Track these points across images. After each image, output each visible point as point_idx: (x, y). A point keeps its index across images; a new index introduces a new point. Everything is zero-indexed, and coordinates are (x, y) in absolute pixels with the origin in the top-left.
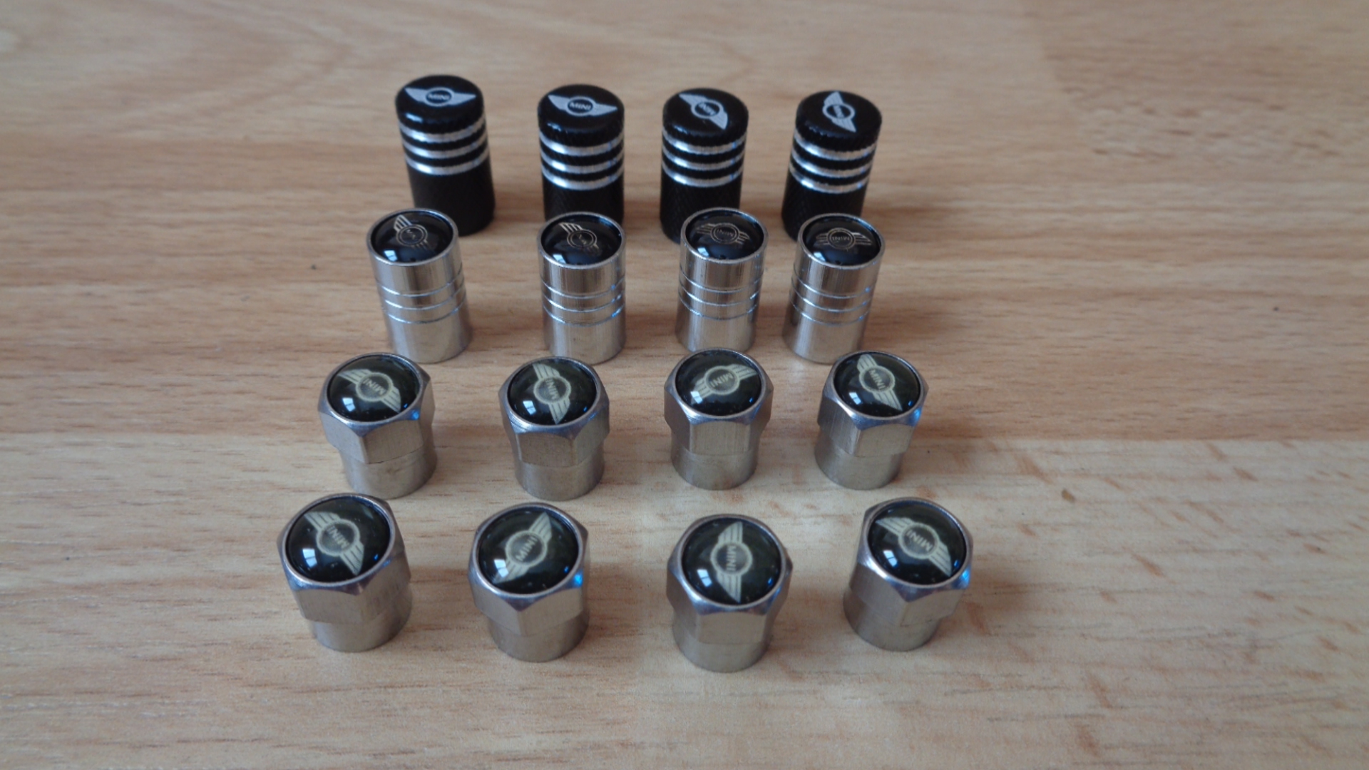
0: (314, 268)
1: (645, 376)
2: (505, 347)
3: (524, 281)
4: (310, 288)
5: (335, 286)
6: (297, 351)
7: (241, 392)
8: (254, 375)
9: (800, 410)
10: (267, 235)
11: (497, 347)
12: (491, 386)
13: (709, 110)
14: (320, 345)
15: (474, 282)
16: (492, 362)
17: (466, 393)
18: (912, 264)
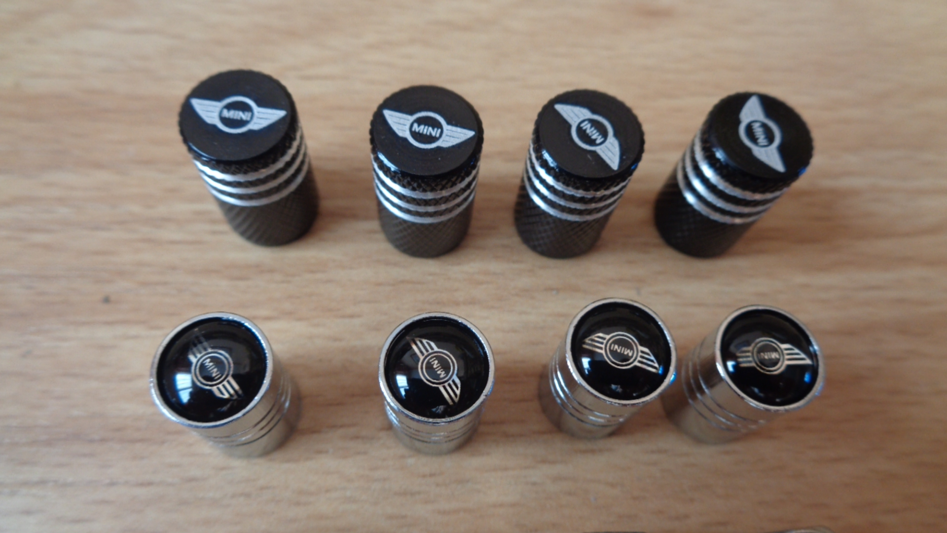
0: (107, 300)
1: (506, 469)
2: (342, 426)
3: (359, 316)
4: (104, 334)
5: (134, 330)
6: (92, 441)
7: (28, 512)
8: (42, 483)
9: (686, 516)
10: (47, 247)
11: (334, 427)
12: (327, 491)
13: (595, 135)
14: (119, 430)
15: (300, 319)
16: (327, 452)
17: (298, 504)
18: (800, 279)
